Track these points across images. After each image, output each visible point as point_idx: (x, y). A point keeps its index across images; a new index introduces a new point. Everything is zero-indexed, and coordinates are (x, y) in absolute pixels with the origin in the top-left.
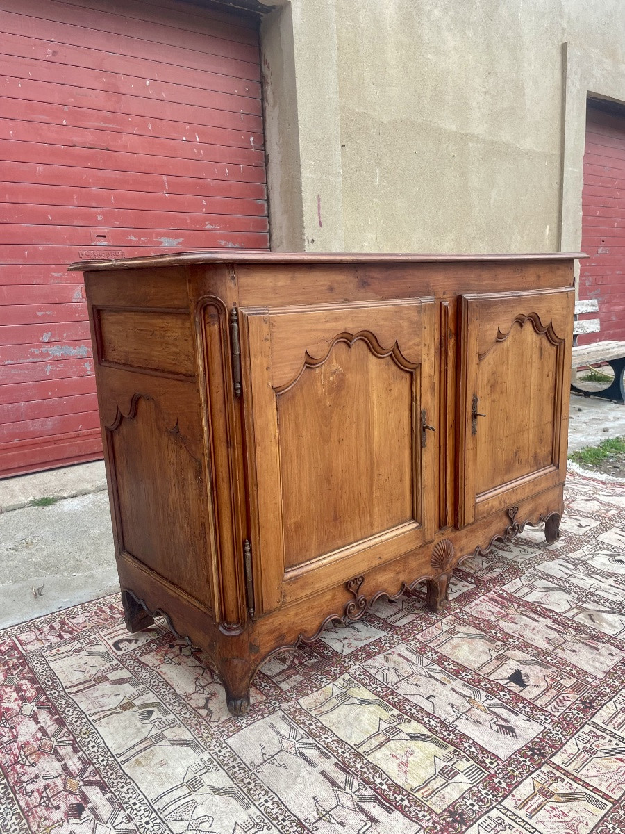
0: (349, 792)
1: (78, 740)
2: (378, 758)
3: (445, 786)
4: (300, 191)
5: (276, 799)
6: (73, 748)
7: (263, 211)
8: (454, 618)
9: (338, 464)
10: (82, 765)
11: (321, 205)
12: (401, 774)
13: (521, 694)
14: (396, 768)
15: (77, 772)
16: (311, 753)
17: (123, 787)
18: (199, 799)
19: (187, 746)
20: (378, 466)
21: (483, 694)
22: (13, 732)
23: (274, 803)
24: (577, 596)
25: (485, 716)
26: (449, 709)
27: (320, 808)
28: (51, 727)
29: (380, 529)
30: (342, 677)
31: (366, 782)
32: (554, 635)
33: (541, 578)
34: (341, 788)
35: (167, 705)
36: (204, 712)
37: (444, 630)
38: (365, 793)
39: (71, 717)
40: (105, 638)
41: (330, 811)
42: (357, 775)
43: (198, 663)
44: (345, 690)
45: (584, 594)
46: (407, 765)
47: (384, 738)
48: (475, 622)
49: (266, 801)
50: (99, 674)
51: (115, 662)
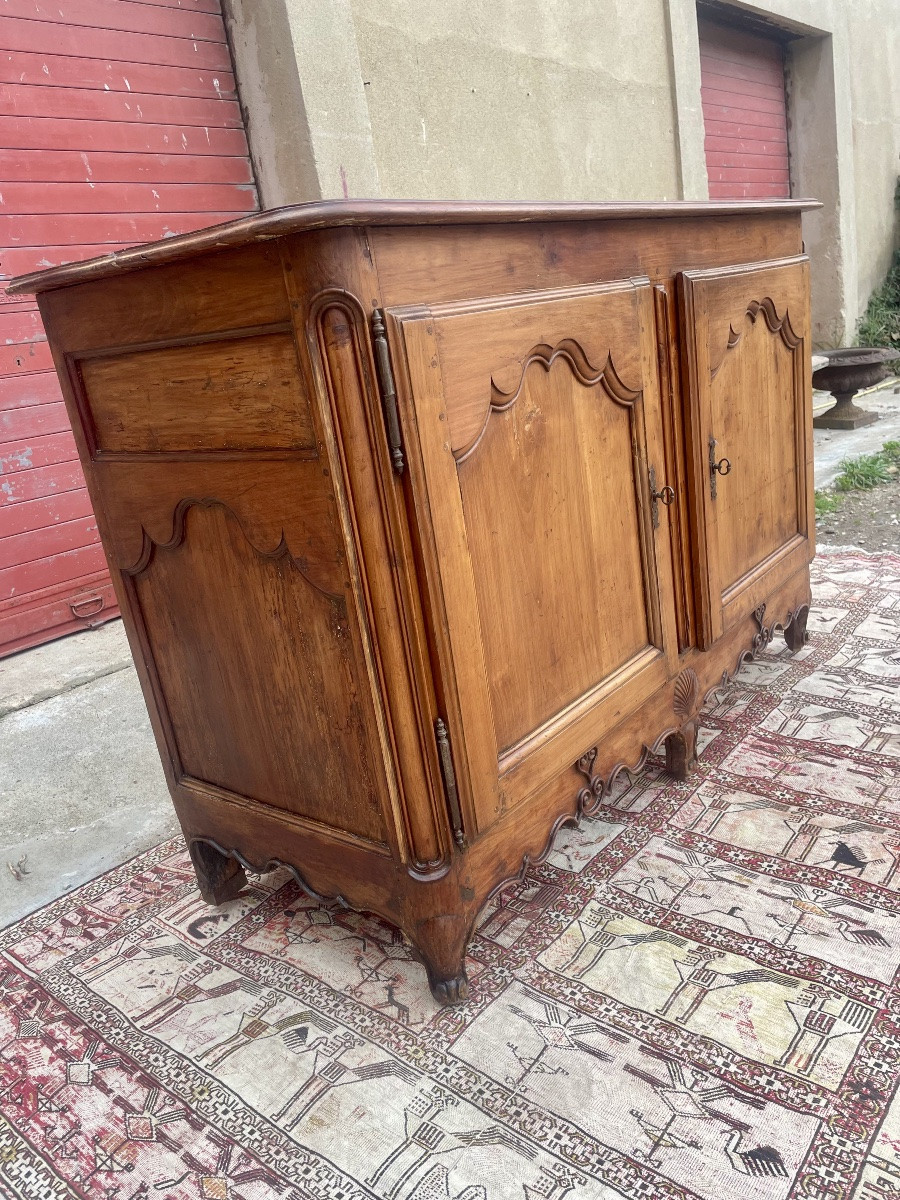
0: (683, 1089)
1: (193, 1106)
2: (702, 1022)
3: (823, 1044)
4: (313, 162)
5: (572, 1130)
6: (188, 1121)
7: (252, 202)
8: (712, 785)
9: (549, 573)
10: (218, 1150)
11: (348, 183)
12: (749, 1041)
13: (863, 878)
14: (737, 1034)
15: (214, 1162)
16: (595, 1039)
17: (307, 1171)
18: (446, 1160)
19: (388, 1073)
20: (600, 568)
21: (809, 889)
22: (68, 1118)
23: (572, 1136)
24: (868, 719)
25: (828, 924)
26: (771, 922)
27: (649, 1127)
28: (137, 1096)
29: (611, 667)
30: (588, 907)
31: (701, 1067)
32: (866, 782)
33: (808, 703)
34: (668, 1086)
35: (325, 1012)
36: (392, 1011)
37: (707, 805)
38: (707, 1085)
39: (165, 1069)
40: (171, 923)
41: (666, 1129)
42: (682, 1059)
43: (348, 933)
44: (600, 927)
45: (877, 713)
46: (750, 1025)
47: (697, 990)
48: (745, 784)
49: (558, 1137)
50: (182, 985)
51: (203, 959)
